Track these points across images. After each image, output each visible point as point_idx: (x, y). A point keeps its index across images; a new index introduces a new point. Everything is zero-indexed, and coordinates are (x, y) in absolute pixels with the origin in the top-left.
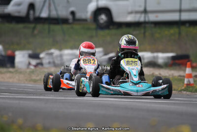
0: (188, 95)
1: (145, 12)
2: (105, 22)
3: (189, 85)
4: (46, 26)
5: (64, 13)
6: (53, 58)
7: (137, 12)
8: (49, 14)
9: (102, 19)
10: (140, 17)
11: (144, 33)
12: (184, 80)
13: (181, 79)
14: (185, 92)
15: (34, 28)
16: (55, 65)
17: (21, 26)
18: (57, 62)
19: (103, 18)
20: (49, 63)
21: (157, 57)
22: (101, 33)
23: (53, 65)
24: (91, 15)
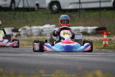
0: (105, 51)
1: (80, 3)
2: (56, 9)
3: (105, 45)
4: (22, 13)
5: (32, 5)
6: (26, 31)
7: (75, 3)
8: (23, 6)
9: (55, 8)
10: (77, 6)
11: (80, 15)
12: (103, 42)
13: (101, 42)
14: (103, 49)
15: (15, 14)
16: (28, 36)
17: (7, 13)
18: (29, 33)
20: (24, 34)
21: (87, 29)
22: (54, 16)
23: (26, 35)
24: (48, 5)
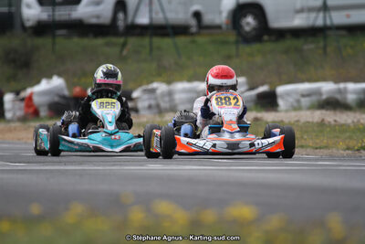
1: (325, 8)
2: (254, 29)
4: (146, 41)
6: (156, 99)
7: (310, 10)
8: (151, 18)
9: (248, 24)
10: (316, 18)
11: (325, 48)
15: (124, 45)
16: (160, 111)
17: (100, 41)
18: (164, 105)
19: (249, 22)
20: (150, 107)
21: (345, 89)
22: (246, 49)
23: (155, 111)
24: (228, 17)
